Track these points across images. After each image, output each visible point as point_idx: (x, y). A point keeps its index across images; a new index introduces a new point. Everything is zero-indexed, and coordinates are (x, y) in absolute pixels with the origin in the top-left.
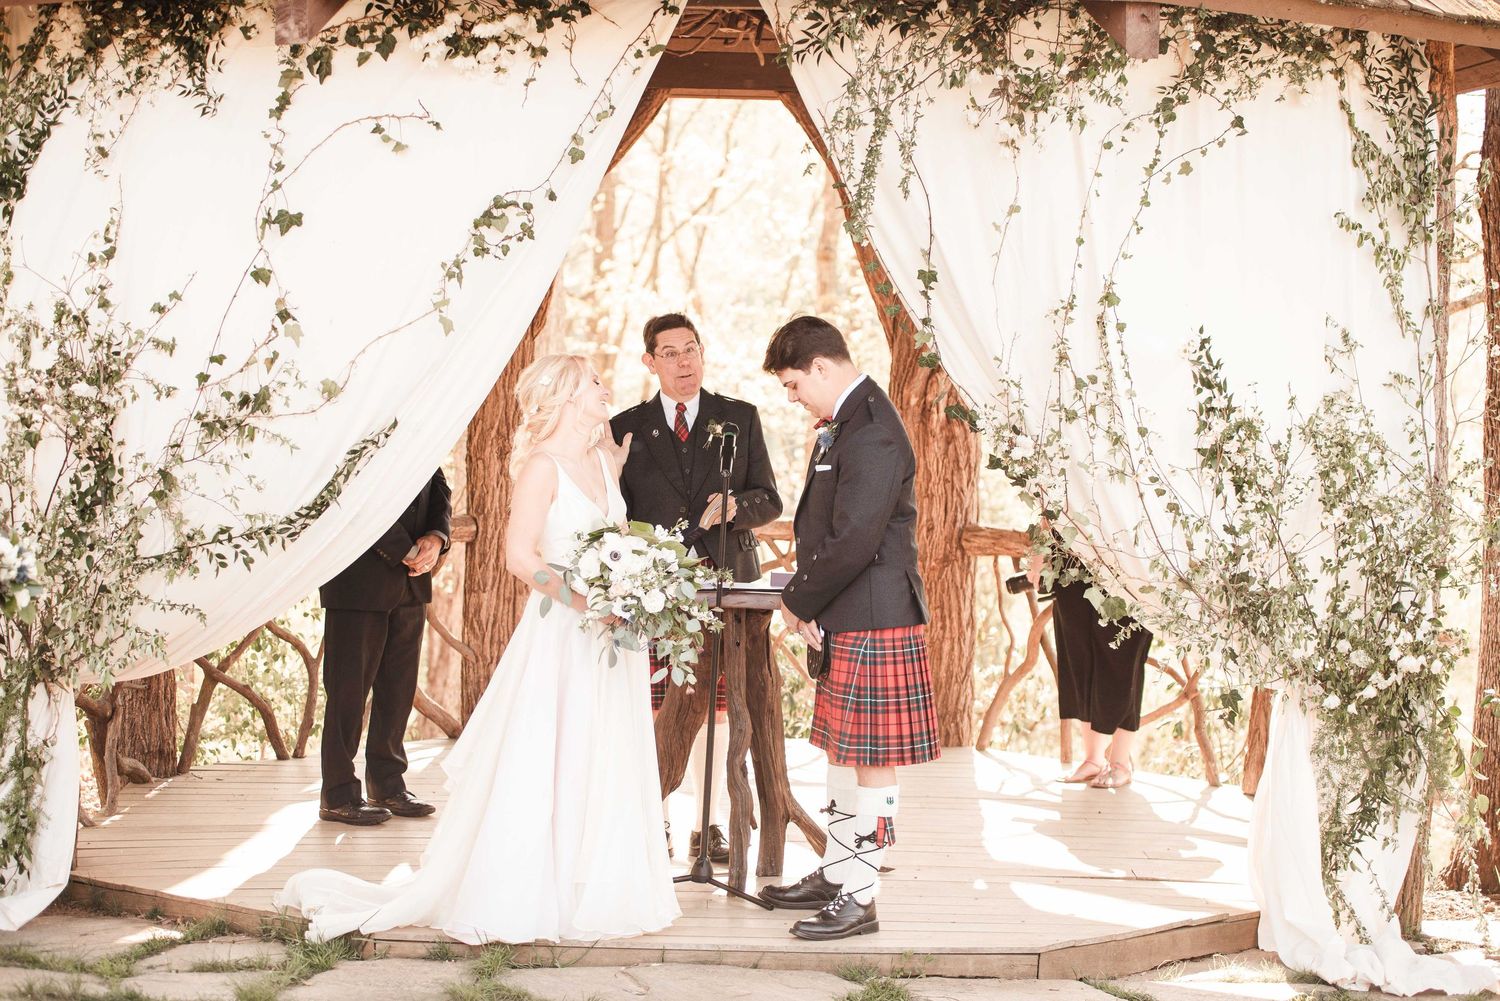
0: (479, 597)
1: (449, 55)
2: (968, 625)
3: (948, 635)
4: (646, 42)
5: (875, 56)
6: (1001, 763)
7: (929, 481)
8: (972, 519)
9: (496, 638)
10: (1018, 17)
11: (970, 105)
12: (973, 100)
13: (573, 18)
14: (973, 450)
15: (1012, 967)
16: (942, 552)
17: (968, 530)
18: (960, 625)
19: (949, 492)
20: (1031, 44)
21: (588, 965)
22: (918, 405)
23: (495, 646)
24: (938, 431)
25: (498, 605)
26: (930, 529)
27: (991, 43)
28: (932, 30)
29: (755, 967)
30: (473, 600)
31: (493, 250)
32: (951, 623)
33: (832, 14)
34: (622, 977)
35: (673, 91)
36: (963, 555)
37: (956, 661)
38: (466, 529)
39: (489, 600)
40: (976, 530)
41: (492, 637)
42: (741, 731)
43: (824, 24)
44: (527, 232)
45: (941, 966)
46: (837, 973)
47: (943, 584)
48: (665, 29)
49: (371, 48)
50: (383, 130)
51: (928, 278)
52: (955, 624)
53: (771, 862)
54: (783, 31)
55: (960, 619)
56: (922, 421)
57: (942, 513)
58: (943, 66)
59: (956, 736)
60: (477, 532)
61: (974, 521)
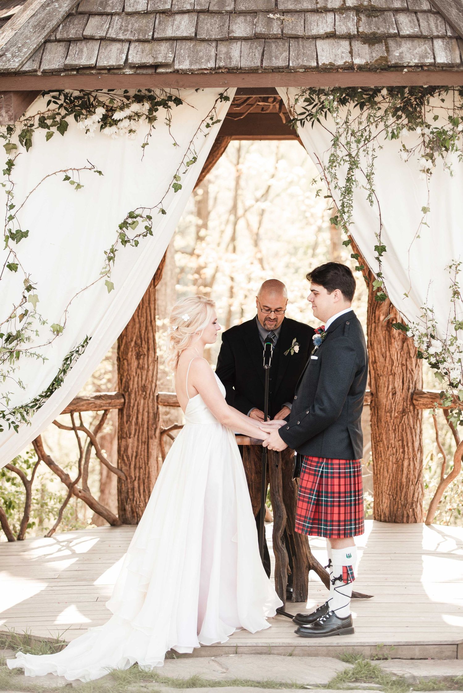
0: (126, 441)
1: (102, 128)
2: (418, 450)
3: (406, 456)
4: (212, 119)
5: (346, 122)
6: (439, 532)
7: (392, 365)
9: (138, 465)
10: (429, 95)
11: (402, 148)
12: (404, 146)
13: (169, 107)
15: (442, 652)
16: (401, 407)
17: (417, 394)
18: (414, 450)
19: (405, 371)
20: (437, 112)
21: (193, 656)
22: (384, 320)
23: (137, 470)
24: (397, 335)
25: (138, 446)
26: (394, 394)
27: (413, 112)
28: (379, 105)
29: (291, 655)
30: (123, 443)
32: (408, 449)
33: (319, 98)
34: (212, 663)
37: (412, 472)
38: (118, 401)
39: (133, 443)
40: (421, 394)
41: (135, 465)
42: (280, 517)
43: (315, 103)
44: (149, 231)
45: (400, 652)
46: (338, 657)
47: (403, 425)
48: (223, 109)
49: (54, 129)
50: (70, 178)
51: (381, 249)
52: (411, 450)
53: (300, 594)
54: (292, 109)
55: (413, 446)
56: (387, 330)
57: (401, 384)
58: (387, 126)
59: (413, 517)
60: (125, 403)
61: (420, 388)
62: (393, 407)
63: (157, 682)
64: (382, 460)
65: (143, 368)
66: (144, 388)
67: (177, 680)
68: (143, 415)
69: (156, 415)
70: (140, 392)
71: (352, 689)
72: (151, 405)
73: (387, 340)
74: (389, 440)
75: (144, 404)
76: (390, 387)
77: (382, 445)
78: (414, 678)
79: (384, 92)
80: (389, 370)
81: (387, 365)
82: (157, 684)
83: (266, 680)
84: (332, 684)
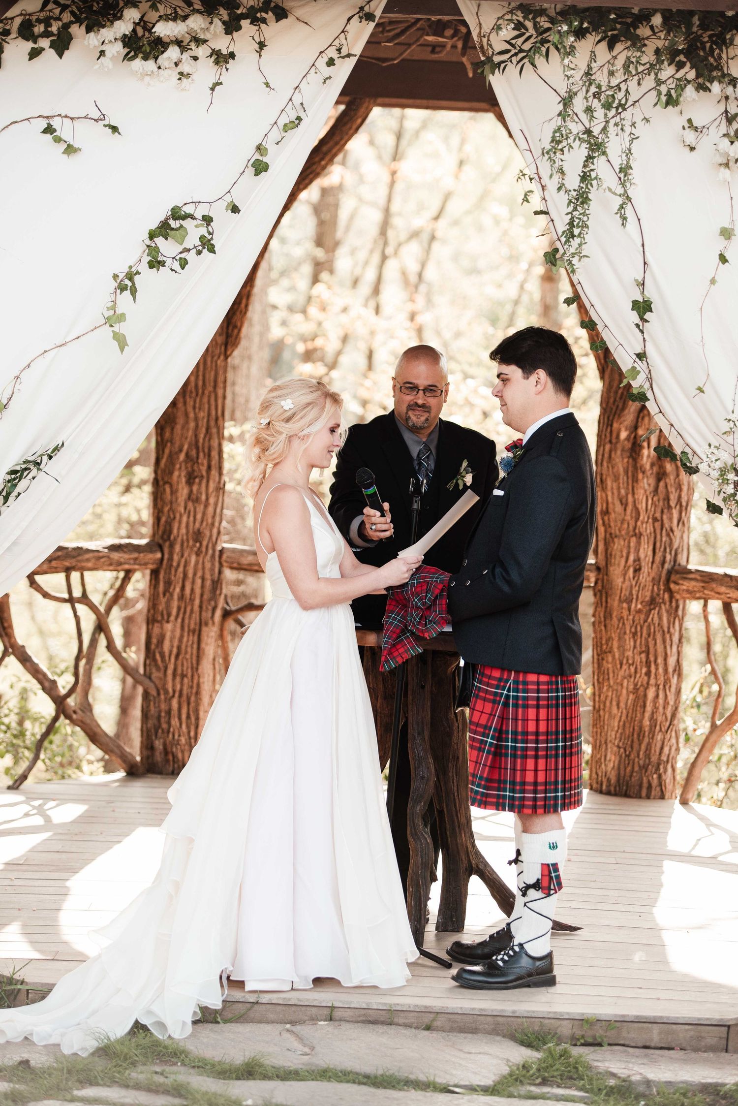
0: (162, 628)
1: (127, 58)
2: (674, 671)
3: (652, 681)
4: (339, 50)
6: (702, 818)
7: (637, 519)
8: (682, 560)
9: (179, 671)
11: (686, 125)
12: (689, 120)
13: (264, 21)
14: (685, 488)
15: (700, 1038)
16: (648, 594)
17: (677, 572)
18: (666, 671)
19: (658, 532)
21: (252, 1021)
22: (628, 439)
23: (178, 679)
24: (648, 467)
25: (182, 636)
26: (637, 570)
27: (705, 59)
28: (644, 42)
29: (428, 1028)
31: (169, 262)
32: (657, 669)
33: (536, 24)
34: (286, 1035)
35: (380, 100)
36: (671, 597)
37: (661, 709)
38: (151, 556)
39: (173, 631)
40: (685, 573)
41: (175, 670)
42: (423, 777)
43: (528, 34)
44: (207, 245)
45: (624, 1034)
46: (513, 1038)
47: (649, 627)
48: (359, 37)
49: (44, 43)
50: (55, 131)
51: (643, 308)
52: (661, 670)
53: (451, 918)
54: (485, 40)
55: (666, 664)
56: (631, 456)
57: (650, 553)
58: (659, 83)
59: (658, 789)
60: (162, 559)
61: (683, 562)
62: (634, 592)
63: (183, 1064)
64: (610, 686)
65: (197, 500)
66: (198, 536)
67: (220, 1063)
68: (193, 583)
69: (217, 584)
70: (191, 543)
71: (535, 1098)
72: (208, 565)
73: (630, 474)
74: (624, 650)
75: (197, 563)
76: (632, 558)
77: (610, 659)
78: (648, 1083)
79: (657, 20)
80: (631, 528)
81: (628, 518)
82: (182, 1069)
83: (380, 1072)
84: (499, 1087)
